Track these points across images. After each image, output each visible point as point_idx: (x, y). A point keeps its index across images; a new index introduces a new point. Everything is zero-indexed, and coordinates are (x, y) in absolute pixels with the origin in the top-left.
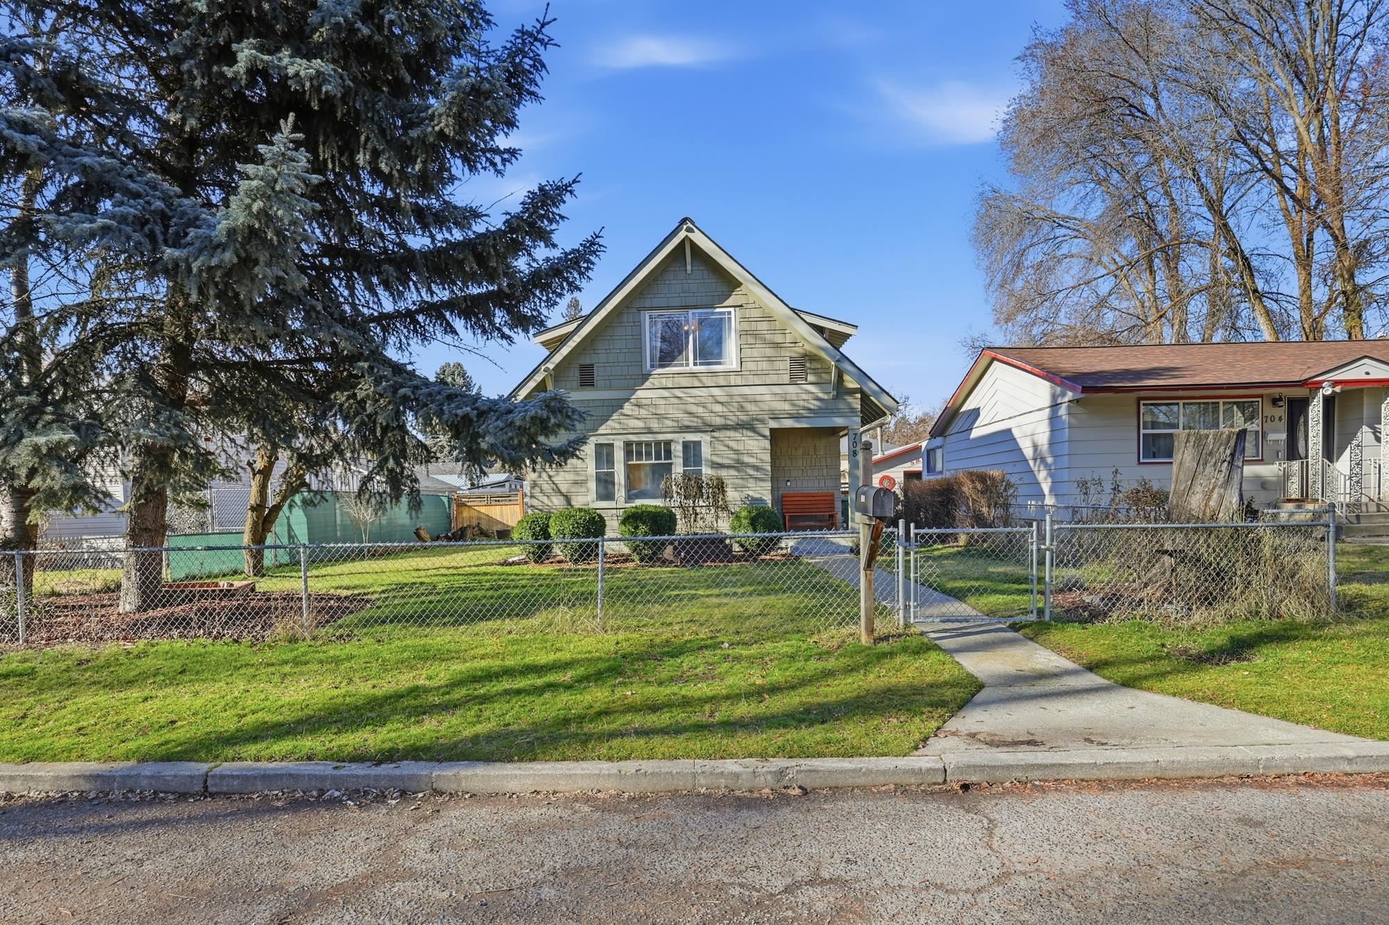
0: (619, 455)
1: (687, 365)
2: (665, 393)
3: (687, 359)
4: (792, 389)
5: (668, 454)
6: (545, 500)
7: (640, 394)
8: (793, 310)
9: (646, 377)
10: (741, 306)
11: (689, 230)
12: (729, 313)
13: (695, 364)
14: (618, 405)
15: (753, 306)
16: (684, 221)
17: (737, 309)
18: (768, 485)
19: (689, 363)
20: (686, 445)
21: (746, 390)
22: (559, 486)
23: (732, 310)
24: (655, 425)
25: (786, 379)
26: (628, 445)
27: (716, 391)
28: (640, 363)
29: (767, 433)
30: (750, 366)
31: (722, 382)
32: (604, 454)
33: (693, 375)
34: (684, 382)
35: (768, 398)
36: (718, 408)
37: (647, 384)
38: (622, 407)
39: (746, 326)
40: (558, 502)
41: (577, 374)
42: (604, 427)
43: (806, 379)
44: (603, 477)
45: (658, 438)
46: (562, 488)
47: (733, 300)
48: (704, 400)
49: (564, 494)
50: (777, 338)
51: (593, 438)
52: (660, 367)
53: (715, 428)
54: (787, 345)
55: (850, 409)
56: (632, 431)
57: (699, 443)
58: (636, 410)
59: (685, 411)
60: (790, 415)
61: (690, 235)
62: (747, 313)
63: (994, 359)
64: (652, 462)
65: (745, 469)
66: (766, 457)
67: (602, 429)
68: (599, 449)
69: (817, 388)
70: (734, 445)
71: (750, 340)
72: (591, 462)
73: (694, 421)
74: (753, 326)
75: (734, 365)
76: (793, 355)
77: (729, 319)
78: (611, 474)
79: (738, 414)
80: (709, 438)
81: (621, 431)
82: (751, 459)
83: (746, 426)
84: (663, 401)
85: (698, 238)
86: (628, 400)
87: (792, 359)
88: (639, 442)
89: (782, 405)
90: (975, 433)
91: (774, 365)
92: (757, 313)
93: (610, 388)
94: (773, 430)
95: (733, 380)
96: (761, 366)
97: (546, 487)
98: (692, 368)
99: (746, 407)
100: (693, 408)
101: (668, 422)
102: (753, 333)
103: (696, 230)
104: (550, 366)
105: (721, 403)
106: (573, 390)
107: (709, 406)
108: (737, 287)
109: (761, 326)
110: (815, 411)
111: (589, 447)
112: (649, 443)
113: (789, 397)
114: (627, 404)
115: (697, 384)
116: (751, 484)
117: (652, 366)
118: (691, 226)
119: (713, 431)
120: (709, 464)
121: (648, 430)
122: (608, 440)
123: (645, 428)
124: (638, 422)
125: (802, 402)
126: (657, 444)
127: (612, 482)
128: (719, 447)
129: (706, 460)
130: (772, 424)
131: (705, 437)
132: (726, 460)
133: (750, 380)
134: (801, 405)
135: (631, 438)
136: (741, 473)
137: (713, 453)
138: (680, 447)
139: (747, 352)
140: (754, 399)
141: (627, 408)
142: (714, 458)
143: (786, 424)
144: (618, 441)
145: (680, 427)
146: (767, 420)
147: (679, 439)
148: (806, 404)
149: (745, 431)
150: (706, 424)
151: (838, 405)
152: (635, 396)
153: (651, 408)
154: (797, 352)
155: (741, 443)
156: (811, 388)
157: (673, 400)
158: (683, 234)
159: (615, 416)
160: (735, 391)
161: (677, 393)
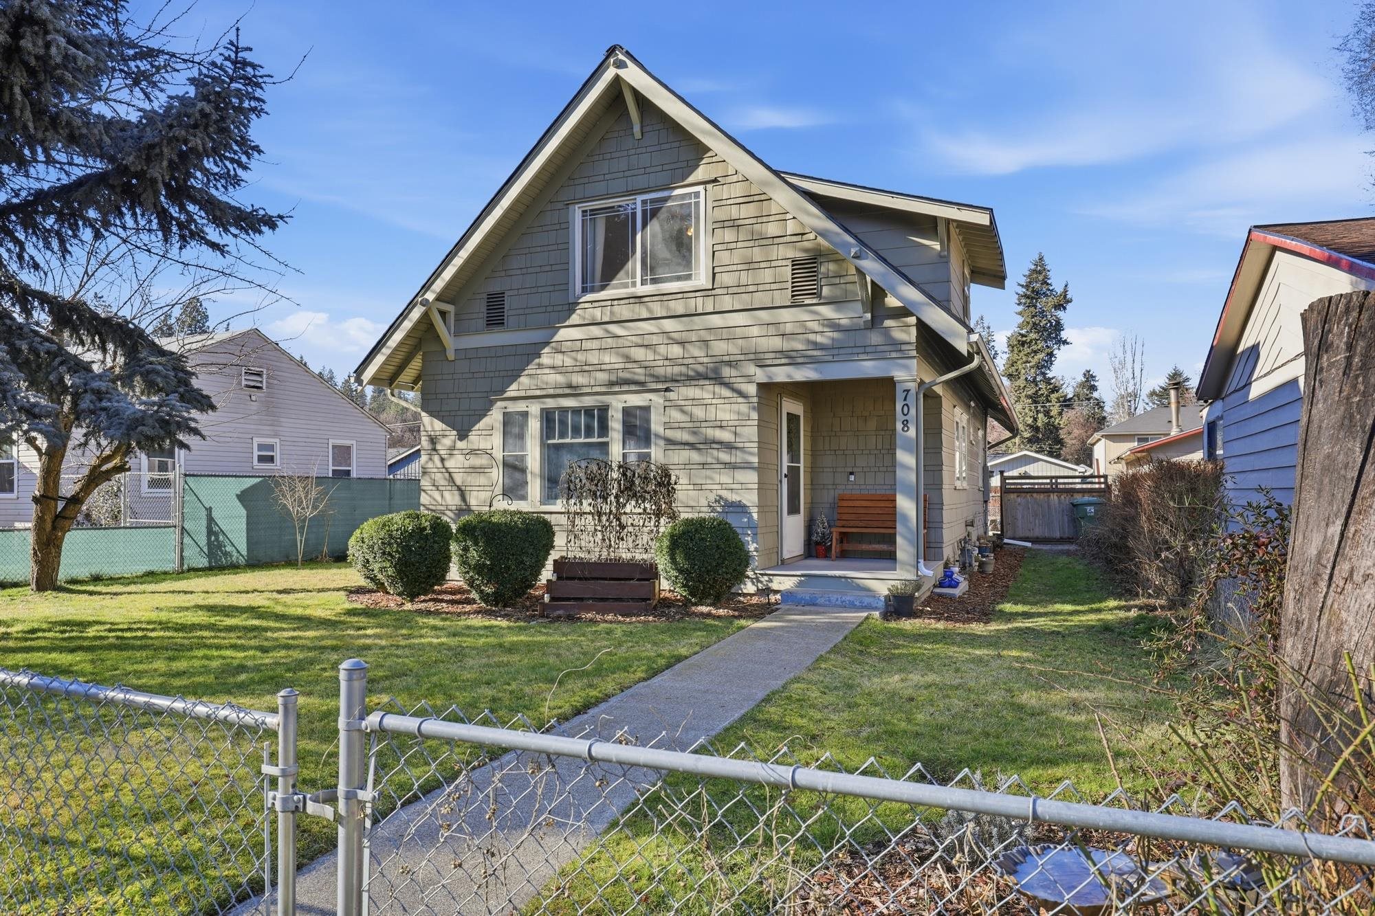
0: (534, 426)
1: (634, 284)
2: (596, 331)
3: (634, 276)
4: (786, 315)
5: (604, 429)
6: (437, 495)
7: (563, 334)
8: (777, 173)
9: (571, 307)
10: (715, 180)
11: (620, 65)
12: (697, 194)
13: (643, 282)
14: (533, 352)
15: (735, 178)
16: (611, 51)
17: (709, 186)
18: (752, 477)
19: (632, 281)
20: (627, 412)
21: (716, 320)
22: (455, 476)
23: (700, 188)
24: (578, 379)
25: (785, 297)
26: (548, 417)
27: (669, 325)
28: (565, 286)
29: (752, 389)
30: (725, 279)
31: (678, 307)
32: (513, 426)
33: (638, 299)
34: (624, 311)
35: (755, 331)
36: (676, 351)
37: (574, 319)
38: (539, 356)
39: (721, 214)
40: (452, 499)
41: (483, 308)
42: (514, 386)
43: (819, 296)
44: (511, 460)
45: (588, 401)
46: (458, 479)
47: (700, 173)
48: (655, 340)
49: (459, 489)
50: (772, 229)
51: (499, 404)
52: (593, 290)
53: (668, 383)
54: (788, 239)
55: (897, 345)
56: (551, 392)
57: (646, 409)
58: (559, 359)
59: (628, 359)
60: (791, 359)
61: (622, 73)
62: (724, 191)
63: (1275, 249)
64: (582, 440)
65: (715, 452)
66: (750, 432)
67: (512, 391)
68: (508, 420)
69: (838, 310)
70: (699, 412)
71: (729, 235)
72: (497, 440)
73: (639, 374)
74: (734, 212)
75: (701, 279)
76: (799, 255)
77: (697, 204)
78: (523, 458)
79: (705, 360)
80: (661, 401)
81: (538, 393)
82: (726, 436)
83: (718, 380)
84: (595, 345)
85: (633, 76)
86: (547, 343)
87: (795, 263)
88: (564, 410)
89: (777, 343)
90: (1257, 389)
91: (767, 276)
92: (738, 190)
93: (527, 328)
94: (762, 387)
95: (700, 304)
96: (744, 278)
97: (440, 479)
98: (641, 290)
99: (720, 348)
100: (639, 354)
101: (602, 377)
102: (734, 224)
103: (629, 62)
104: (430, 296)
105: (682, 343)
106: (477, 332)
107: (662, 349)
108: (709, 150)
109: (747, 211)
110: (834, 351)
111: (495, 417)
112: (576, 411)
113: (789, 328)
114: (546, 350)
115: (645, 315)
116: (725, 478)
117: (585, 290)
118: (621, 57)
119: (667, 390)
120: (662, 443)
121: (573, 390)
122: (521, 406)
123: (570, 386)
124: (560, 379)
125: (812, 337)
126: (589, 412)
127: (523, 471)
128: (676, 415)
129: (657, 436)
130: (761, 376)
131: (657, 399)
132: (686, 437)
133: (727, 302)
134: (809, 342)
135: (551, 403)
136: (709, 460)
137: (667, 425)
138: (620, 416)
139: (724, 257)
140: (727, 332)
141: (546, 358)
142: (669, 433)
143: (782, 374)
144: (534, 409)
145: (619, 383)
146: (752, 369)
147: (617, 404)
148: (819, 339)
149: (717, 389)
150: (658, 379)
151: (875, 338)
152: (556, 338)
153: (580, 356)
154: (806, 250)
155: (712, 409)
156: (827, 311)
157: (610, 342)
158: (610, 74)
159: (531, 369)
160: (698, 322)
161: (614, 329)
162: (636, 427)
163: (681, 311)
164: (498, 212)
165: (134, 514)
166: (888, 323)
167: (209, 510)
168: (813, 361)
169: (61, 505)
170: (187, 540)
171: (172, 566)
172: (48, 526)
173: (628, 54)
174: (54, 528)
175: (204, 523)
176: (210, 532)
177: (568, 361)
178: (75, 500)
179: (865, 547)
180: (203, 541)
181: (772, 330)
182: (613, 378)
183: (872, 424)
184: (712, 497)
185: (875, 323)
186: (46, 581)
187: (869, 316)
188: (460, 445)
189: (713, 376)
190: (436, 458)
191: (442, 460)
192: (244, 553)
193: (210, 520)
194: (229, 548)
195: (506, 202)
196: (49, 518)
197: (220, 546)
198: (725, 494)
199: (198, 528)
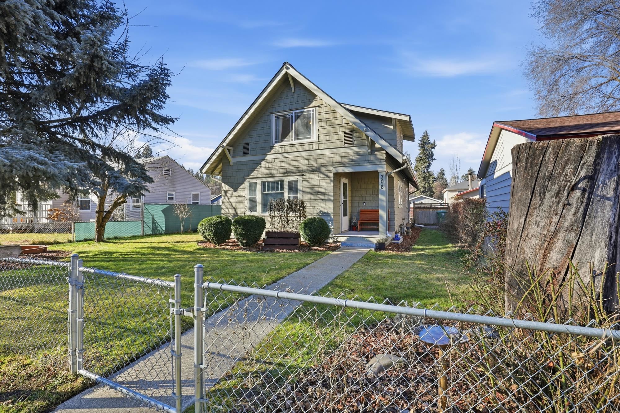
0: (259, 187)
1: (292, 140)
2: (279, 156)
3: (292, 137)
4: (342, 150)
5: (282, 188)
6: (227, 210)
7: (268, 157)
8: (339, 104)
9: (271, 148)
10: (319, 106)
11: (287, 68)
12: (313, 111)
13: (295, 139)
14: (258, 163)
15: (325, 105)
16: (285, 64)
17: (317, 108)
18: (331, 204)
19: (291, 139)
20: (291, 183)
21: (319, 152)
23: (314, 109)
24: (273, 172)
25: (342, 144)
26: (263, 184)
27: (303, 154)
28: (269, 141)
29: (331, 175)
30: (322, 138)
31: (307, 148)
32: (252, 187)
33: (293, 145)
34: (288, 149)
35: (332, 155)
36: (306, 162)
37: (272, 152)
38: (261, 164)
39: (321, 117)
40: (232, 212)
41: (242, 148)
42: (252, 174)
43: (353, 144)
44: (251, 199)
45: (277, 179)
46: (234, 205)
47: (314, 104)
48: (299, 158)
49: (234, 208)
50: (338, 122)
51: (247, 180)
52: (279, 142)
53: (303, 173)
54: (343, 125)
55: (379, 160)
56: (265, 176)
57: (296, 181)
58: (267, 165)
59: (290, 165)
60: (344, 164)
61: (288, 71)
62: (322, 110)
63: (502, 129)
64: (275, 192)
65: (319, 196)
66: (331, 189)
67: (252, 175)
68: (250, 185)
69: (359, 149)
70: (314, 182)
71: (323, 124)
72: (247, 192)
73: (294, 169)
74: (325, 116)
75: (314, 138)
76: (346, 130)
77: (313, 114)
78: (255, 198)
79: (316, 165)
80: (301, 179)
81: (260, 176)
82: (323, 190)
83: (320, 172)
84: (279, 160)
85: (292, 72)
86: (263, 160)
87: (345, 133)
88: (269, 182)
89: (339, 159)
90: (496, 175)
91: (336, 137)
92: (326, 109)
93: (257, 155)
94: (334, 174)
95: (314, 147)
96: (328, 138)
97: (228, 205)
98: (294, 142)
99: (320, 161)
100: (294, 163)
101: (281, 171)
102: (325, 120)
103: (290, 68)
104: (225, 144)
105: (308, 160)
106: (240, 156)
107: (301, 162)
108: (317, 96)
109: (329, 116)
110: (358, 162)
111: (246, 184)
112: (273, 182)
113: (343, 155)
114: (263, 162)
115: (296, 150)
116: (322, 204)
117: (276, 142)
118: (288, 66)
119: (303, 175)
120: (301, 193)
121: (272, 175)
122: (254, 181)
123: (271, 174)
124: (267, 171)
125: (351, 157)
126: (277, 182)
127: (255, 202)
128: (306, 184)
129: (300, 190)
130: (334, 170)
131: (300, 178)
132: (309, 190)
133: (323, 146)
134: (350, 159)
135: (264, 180)
136: (317, 198)
137: (303, 187)
138: (287, 184)
139: (322, 131)
140: (323, 156)
141: (263, 164)
142: (304, 190)
143: (341, 170)
144: (259, 181)
145: (287, 173)
146: (331, 168)
147: (287, 180)
148: (353, 158)
149: (320, 175)
150: (300, 171)
151: (372, 158)
152: (266, 158)
153: (274, 164)
154: (349, 129)
155: (317, 181)
156: (356, 149)
157: (284, 159)
158: (284, 71)
159: (258, 168)
160: (313, 153)
161: (285, 155)
162: (293, 188)
163: (307, 149)
164: (247, 117)
165: (128, 217)
166: (376, 153)
167: (153, 216)
168: (351, 166)
169: (105, 214)
170: (145, 225)
171: (140, 234)
172: (101, 220)
173: (290, 65)
174: (103, 221)
175: (151, 220)
176: (153, 223)
177: (270, 166)
178: (109, 212)
179: (369, 227)
180: (151, 226)
181: (338, 155)
182: (285, 171)
183: (371, 186)
184: (318, 211)
185: (372, 153)
186: (100, 239)
187: (370, 150)
188: (234, 193)
189: (318, 170)
190: (227, 198)
191: (229, 198)
192: (164, 230)
193: (153, 219)
194: (159, 228)
195: (250, 113)
196: (101, 218)
197: (156, 227)
198: (323, 210)
199: (149, 221)
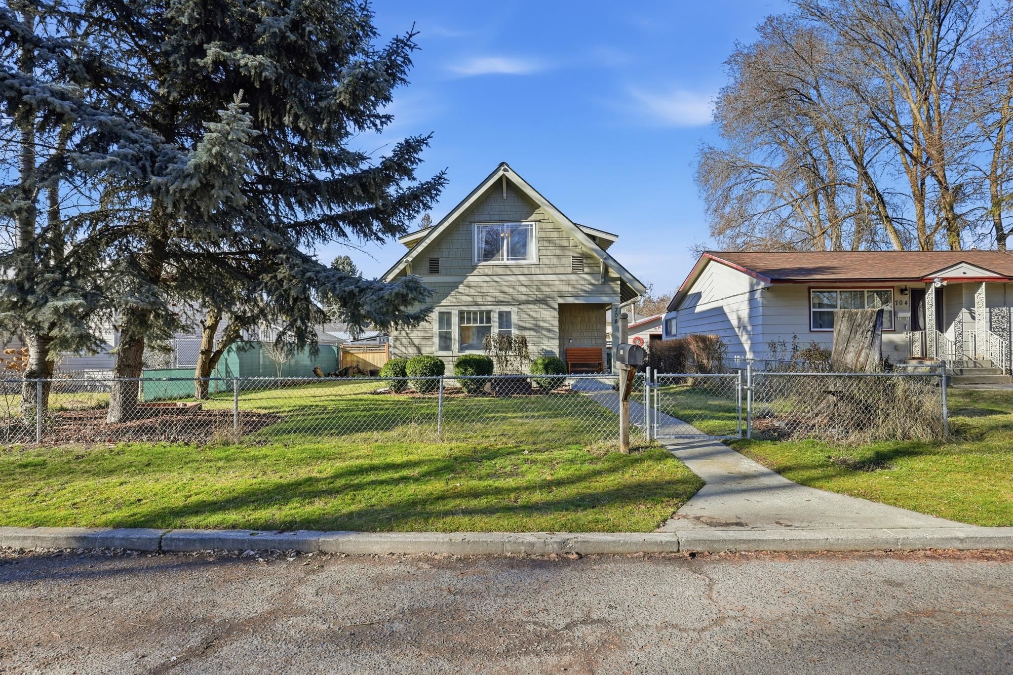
0: (455, 320)
1: (503, 260)
2: (487, 278)
3: (502, 256)
4: (573, 277)
5: (489, 320)
6: (404, 350)
7: (470, 278)
8: (575, 224)
9: (474, 267)
10: (540, 221)
11: (505, 170)
12: (532, 226)
13: (508, 259)
14: (455, 286)
16: (502, 164)
17: (537, 223)
18: (557, 341)
19: (503, 258)
20: (501, 314)
21: (542, 277)
22: (414, 340)
23: (533, 223)
24: (479, 300)
25: (570, 270)
26: (461, 313)
27: (522, 278)
28: (471, 258)
29: (556, 307)
30: (545, 261)
31: (526, 272)
32: (445, 319)
33: (506, 266)
34: (500, 271)
35: (557, 283)
36: (523, 289)
37: (475, 272)
38: (457, 288)
39: (543, 234)
40: (412, 351)
41: (428, 265)
42: (444, 301)
43: (583, 271)
44: (444, 335)
45: (482, 308)
46: (416, 343)
47: (534, 217)
48: (514, 284)
49: (417, 346)
50: (565, 243)
51: (438, 308)
52: (484, 261)
53: (520, 303)
54: (571, 247)
55: (613, 291)
56: (464, 304)
57: (510, 312)
58: (467, 290)
59: (501, 291)
60: (572, 294)
61: (506, 174)
62: (544, 226)
63: (711, 259)
64: (477, 325)
66: (555, 323)
68: (441, 315)
69: (591, 277)
70: (534, 315)
71: (546, 243)
72: (436, 324)
73: (507, 298)
74: (548, 235)
75: (534, 260)
76: (575, 254)
77: (532, 229)
78: (449, 332)
80: (516, 309)
81: (457, 304)
82: (546, 324)
83: (547, 304)
84: (485, 284)
85: (511, 175)
86: (462, 283)
87: (574, 257)
88: (470, 312)
89: (567, 288)
90: (698, 309)
91: (565, 261)
92: (550, 226)
93: (450, 275)
94: (561, 305)
95: (533, 271)
96: (554, 261)
97: (405, 341)
98: (506, 262)
99: (545, 289)
100: (507, 289)
101: (489, 298)
102: (548, 239)
103: (510, 170)
104: (409, 259)
105: (526, 286)
106: (424, 275)
107: (517, 288)
108: (538, 207)
109: (553, 235)
110: (590, 293)
111: (435, 314)
112: (476, 312)
113: (571, 282)
114: (461, 285)
115: (509, 273)
116: (546, 341)
117: (479, 260)
118: (507, 167)
119: (519, 305)
120: (516, 327)
121: (475, 303)
122: (447, 310)
123: (473, 302)
124: (468, 298)
125: (581, 286)
126: (482, 313)
127: (450, 338)
128: (523, 315)
129: (514, 324)
130: (560, 301)
131: (514, 309)
132: (530, 325)
133: (545, 270)
134: (579, 288)
135: (463, 309)
136: (541, 335)
137: (519, 320)
138: (497, 314)
139: (544, 252)
140: (547, 283)
141: (461, 288)
142: (520, 323)
143: (568, 300)
144: (455, 311)
145: (497, 301)
146: (556, 298)
147: (496, 310)
148: (583, 287)
149: (542, 305)
150: (515, 300)
151: (607, 289)
152: (466, 280)
153: (478, 289)
155: (541, 314)
156: (586, 277)
157: (493, 284)
158: (501, 173)
159: (453, 294)
160: (535, 278)
161: (496, 278)
162: (504, 319)
168: (581, 296)
172: (207, 366)
173: (511, 167)
174: (210, 367)
175: (224, 367)
176: (227, 371)
177: (472, 291)
178: (219, 353)
181: (565, 283)
182: (494, 299)
183: (579, 319)
184: (539, 349)
187: (603, 280)
188: (416, 326)
189: (543, 301)
193: (227, 365)
198: (545, 348)
